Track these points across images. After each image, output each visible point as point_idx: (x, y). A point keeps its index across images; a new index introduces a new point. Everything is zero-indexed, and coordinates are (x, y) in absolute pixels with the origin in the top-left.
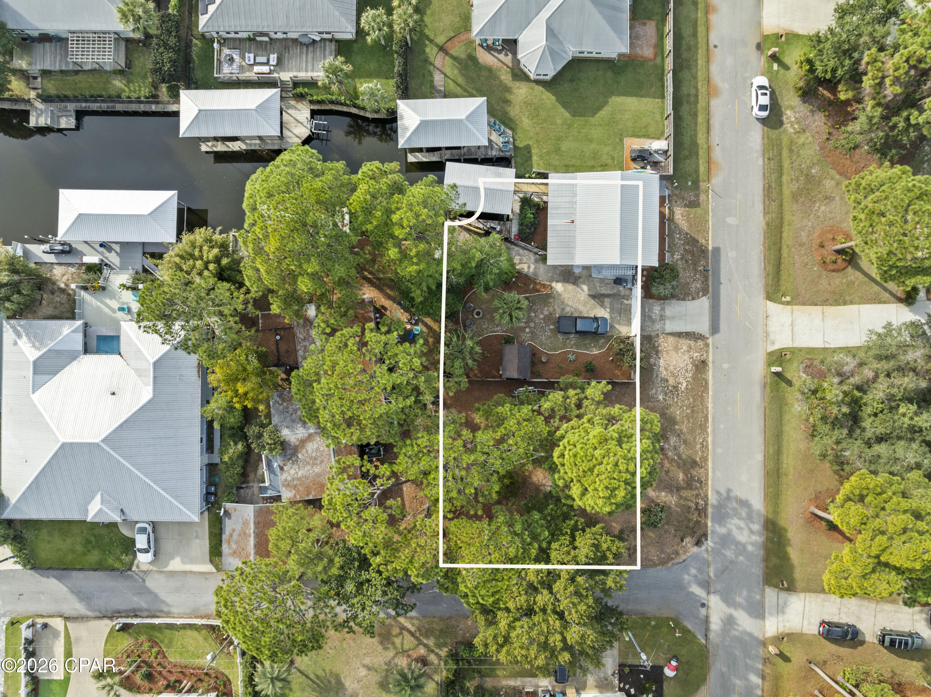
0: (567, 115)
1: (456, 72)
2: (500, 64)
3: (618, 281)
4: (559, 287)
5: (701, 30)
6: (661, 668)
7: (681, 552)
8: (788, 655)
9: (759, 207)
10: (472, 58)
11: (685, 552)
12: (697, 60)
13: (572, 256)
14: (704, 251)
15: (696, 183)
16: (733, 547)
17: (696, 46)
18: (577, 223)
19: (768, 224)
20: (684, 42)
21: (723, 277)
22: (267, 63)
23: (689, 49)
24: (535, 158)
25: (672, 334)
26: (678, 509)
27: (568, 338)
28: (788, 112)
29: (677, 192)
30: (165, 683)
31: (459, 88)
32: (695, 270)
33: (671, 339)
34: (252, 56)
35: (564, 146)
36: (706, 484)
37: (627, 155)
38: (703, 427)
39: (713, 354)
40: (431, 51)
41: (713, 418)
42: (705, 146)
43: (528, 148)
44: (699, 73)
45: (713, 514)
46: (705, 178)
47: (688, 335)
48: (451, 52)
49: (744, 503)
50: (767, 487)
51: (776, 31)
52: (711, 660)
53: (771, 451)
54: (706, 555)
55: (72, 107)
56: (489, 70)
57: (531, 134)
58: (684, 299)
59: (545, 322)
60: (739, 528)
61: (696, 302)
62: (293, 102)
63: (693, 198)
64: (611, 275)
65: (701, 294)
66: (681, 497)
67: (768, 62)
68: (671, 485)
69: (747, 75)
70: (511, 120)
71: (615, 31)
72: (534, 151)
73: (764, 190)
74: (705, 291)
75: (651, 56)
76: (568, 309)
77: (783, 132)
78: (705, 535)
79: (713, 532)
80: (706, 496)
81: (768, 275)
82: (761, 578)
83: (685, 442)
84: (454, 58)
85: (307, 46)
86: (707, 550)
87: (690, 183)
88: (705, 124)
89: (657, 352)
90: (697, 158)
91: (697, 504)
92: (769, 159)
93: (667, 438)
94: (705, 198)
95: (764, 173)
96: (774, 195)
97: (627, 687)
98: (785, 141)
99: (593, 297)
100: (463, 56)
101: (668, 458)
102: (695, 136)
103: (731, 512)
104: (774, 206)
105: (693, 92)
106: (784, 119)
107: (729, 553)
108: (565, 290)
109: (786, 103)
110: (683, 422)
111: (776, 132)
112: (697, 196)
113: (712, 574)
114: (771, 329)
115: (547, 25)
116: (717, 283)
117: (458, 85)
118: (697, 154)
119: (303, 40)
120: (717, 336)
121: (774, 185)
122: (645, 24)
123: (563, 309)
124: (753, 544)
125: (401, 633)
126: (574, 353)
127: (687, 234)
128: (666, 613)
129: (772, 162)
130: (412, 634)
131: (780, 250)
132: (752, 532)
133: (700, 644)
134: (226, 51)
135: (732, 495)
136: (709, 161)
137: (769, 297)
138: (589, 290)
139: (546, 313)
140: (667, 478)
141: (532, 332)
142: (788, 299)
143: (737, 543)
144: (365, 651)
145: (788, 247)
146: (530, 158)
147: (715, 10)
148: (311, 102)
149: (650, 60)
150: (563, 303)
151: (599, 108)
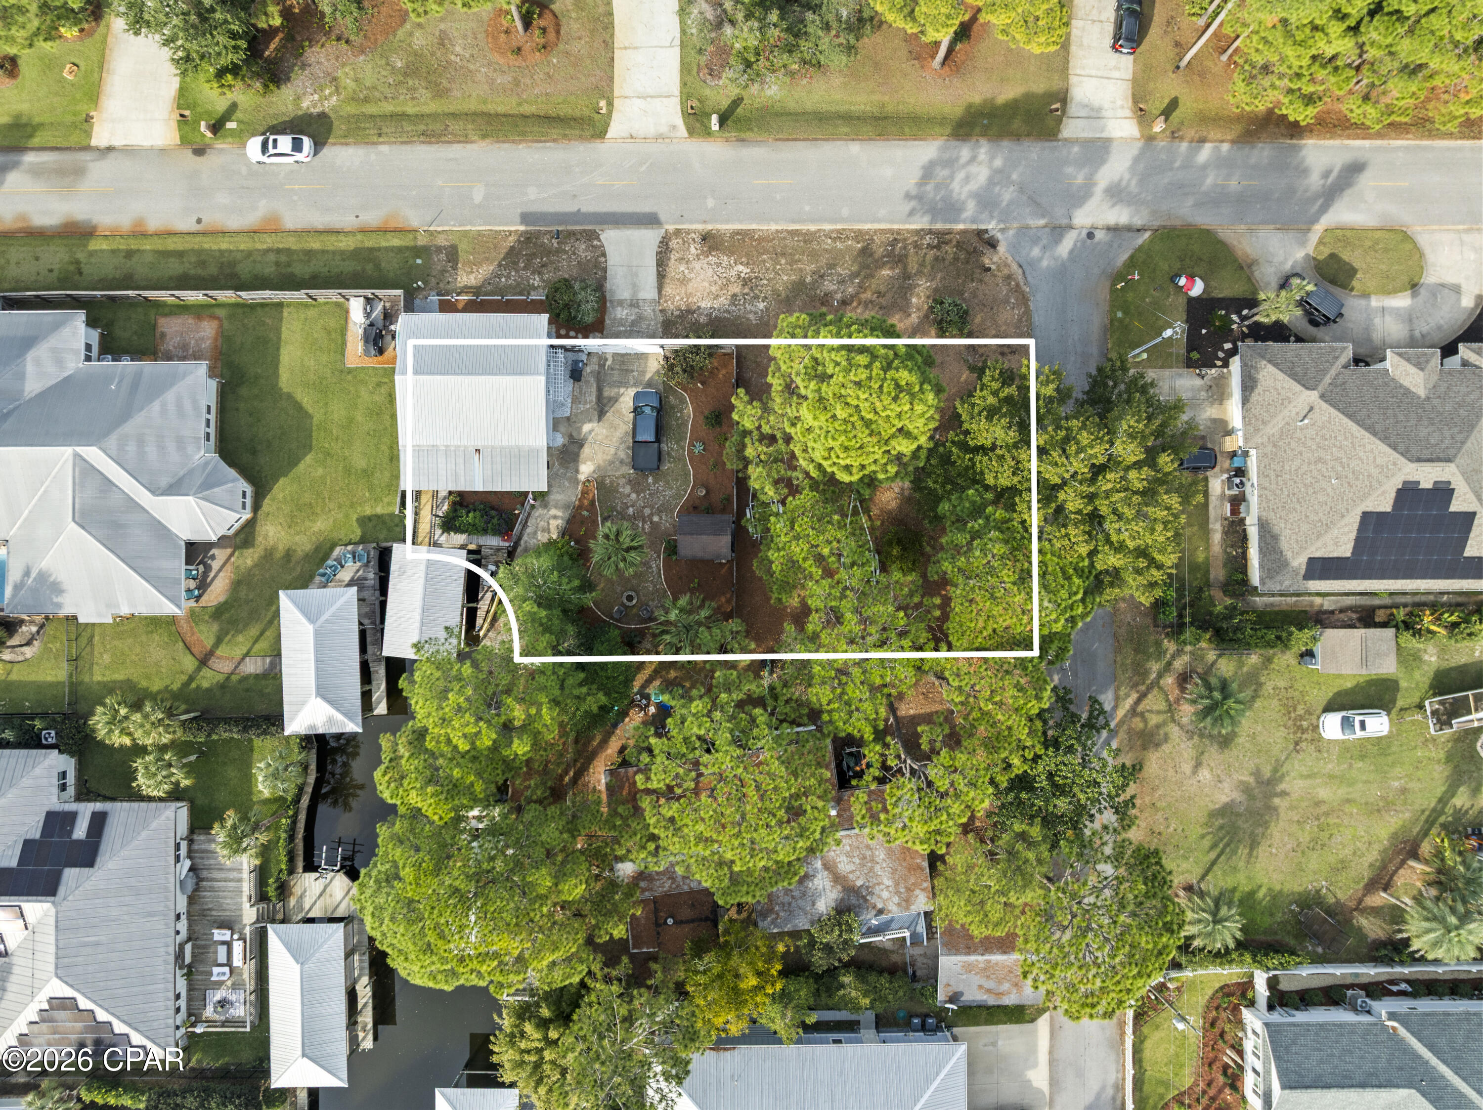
0: (309, 459)
1: (240, 638)
2: (228, 567)
3: (576, 374)
4: (586, 469)
5: (172, 244)
6: (1191, 301)
7: (1006, 271)
8: (1166, 101)
9: (456, 151)
10: (219, 612)
11: (1007, 265)
12: (220, 251)
13: (532, 452)
14: (528, 239)
15: (418, 251)
16: (997, 189)
17: (199, 252)
18: (479, 444)
19: (484, 136)
20: (192, 272)
21: (570, 207)
22: (228, 944)
23: (203, 264)
24: (379, 510)
25: (660, 288)
26: (939, 275)
27: (669, 454)
28: (305, 104)
29: (433, 281)
30: (1227, 1091)
31: (268, 633)
32: (558, 251)
33: (668, 290)
34: (216, 970)
35: (360, 463)
36: (899, 232)
37: (372, 362)
38: (809, 238)
39: (691, 222)
40: (207, 679)
41: (794, 221)
42: (359, 237)
43: (363, 521)
44: (242, 247)
45: (945, 221)
46: (411, 236)
47: (662, 263)
48: (209, 647)
49: (928, 172)
50: (901, 136)
51: (174, 125)
52: (1178, 223)
53: (846, 130)
54: (1011, 232)
56: (236, 585)
57: (340, 516)
58: (605, 270)
59: (643, 491)
60: (967, 179)
61: (609, 249)
62: (292, 902)
63: (443, 256)
64: (566, 388)
65: (596, 242)
66: (920, 273)
67: (225, 137)
68: (901, 287)
69: (244, 170)
70: (317, 549)
71: (172, 385)
72: (368, 511)
73: (430, 143)
74: (592, 236)
75: (215, 324)
76: (622, 455)
77: (336, 112)
78: (980, 233)
79: (973, 221)
80: (917, 232)
81: (565, 136)
82: (1047, 144)
83: (832, 266)
84: (219, 641)
85: (199, 880)
86: (1002, 230)
87: (419, 261)
88: (324, 237)
89: (690, 311)
90: (379, 249)
91: (930, 247)
92: (380, 135)
93: (826, 295)
94: (442, 236)
95: (402, 143)
96: (438, 127)
97: (1221, 354)
98: (351, 109)
99: (601, 414)
100: (215, 627)
101: (858, 293)
102: (342, 252)
103: (943, 193)
104: (455, 126)
105: (272, 257)
106: (315, 111)
107: (1007, 195)
108: (592, 459)
109: (290, 107)
110: (801, 270)
111: (336, 123)
112: (439, 249)
113: (1042, 222)
114: (652, 131)
115: (162, 494)
116: (577, 217)
117: (262, 634)
118: (371, 250)
119: (190, 886)
120: (662, 217)
121: (422, 127)
122: (163, 335)
123: (622, 462)
124: (992, 158)
125: (1142, 715)
126: (691, 444)
127: (500, 265)
128: (1104, 294)
129: (385, 130)
130: (1142, 696)
131: (525, 117)
132: (973, 159)
133: (1152, 240)
134: (209, 1012)
135: (914, 192)
136: (384, 231)
137: (601, 134)
138: (590, 421)
139: (627, 490)
140: (889, 296)
141: (659, 512)
142: (603, 103)
143: (991, 182)
144: (1171, 772)
145: (520, 104)
146: (378, 517)
147: (140, 222)
148: (291, 871)
149: (221, 326)
150: (611, 463)
151: (299, 407)
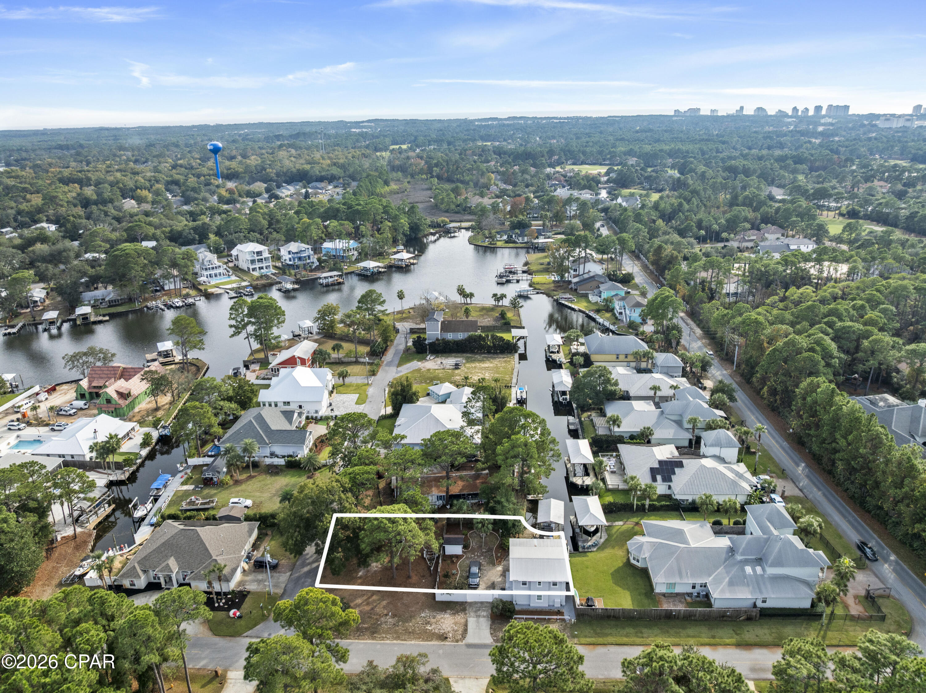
0: (611, 572)
4: (500, 568)
8: (207, 687)
10: (635, 534)
15: (577, 636)
18: (535, 548)
24: (579, 559)
25: (466, 621)
27: (467, 573)
29: (568, 626)
33: (463, 621)
38: (398, 638)
39: (451, 645)
40: (635, 520)
41: (403, 644)
42: (606, 643)
43: (585, 556)
44: (660, 639)
46: (582, 643)
47: (465, 631)
48: (636, 527)
52: (228, 639)
55: (579, 427)
57: (595, 557)
58: (491, 628)
61: (489, 635)
65: (495, 638)
83: (389, 628)
84: (633, 528)
87: (576, 633)
88: (623, 642)
89: (454, 614)
90: (595, 637)
93: (394, 618)
101: (380, 618)
105: (645, 635)
108: (496, 571)
114: (467, 681)
118: (599, 637)
120: (464, 647)
123: (486, 571)
126: (457, 574)
133: (243, 632)
134: (614, 459)
136: (594, 644)
137: (492, 679)
150: (490, 570)
151: (619, 586)
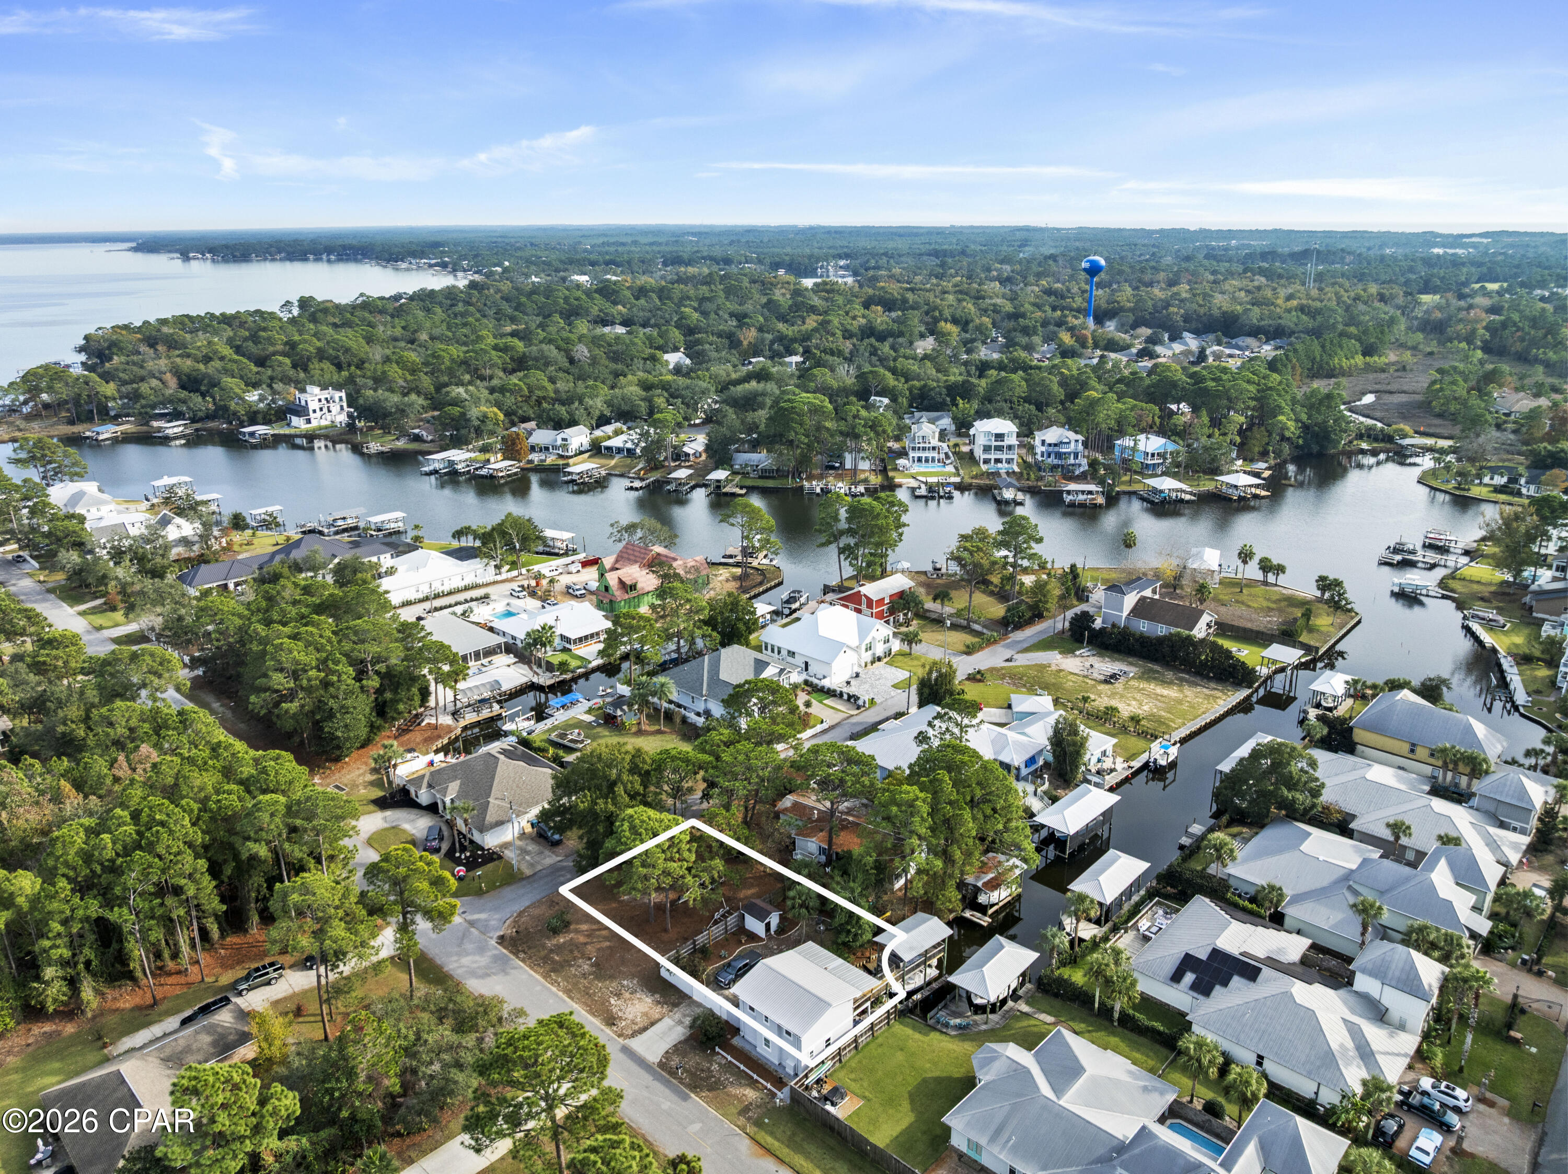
0: (929, 1075)
7: (513, 926)
11: (509, 927)
14: (695, 1087)
15: (761, 1126)
16: (469, 952)
21: (656, 1085)
22: (1148, 931)
26: (539, 942)
29: (770, 1105)
33: (657, 1017)
34: (1162, 927)
36: (530, 967)
39: (608, 1035)
42: (787, 1160)
45: (507, 957)
46: (758, 1137)
47: (645, 1029)
49: (485, 977)
54: (489, 935)
58: (675, 1046)
60: (475, 963)
61: (662, 1052)
63: (751, 1114)
65: (664, 1061)
66: (545, 949)
68: (560, 949)
74: (661, 1065)
78: (500, 944)
79: (496, 949)
80: (522, 961)
86: (491, 938)
87: (767, 1121)
90: (783, 1143)
91: (526, 954)
94: (739, 1123)
97: (488, 853)
101: (579, 959)
102: (806, 1158)
103: (491, 966)
107: (469, 947)
110: (589, 984)
112: (748, 1118)
113: (473, 930)
116: (658, 1078)
118: (788, 1146)
120: (618, 1046)
124: (453, 962)
126: (726, 959)
127: (725, 1087)
128: (492, 895)
132: (460, 967)
135: (501, 975)
136: (769, 1152)
140: (568, 950)
